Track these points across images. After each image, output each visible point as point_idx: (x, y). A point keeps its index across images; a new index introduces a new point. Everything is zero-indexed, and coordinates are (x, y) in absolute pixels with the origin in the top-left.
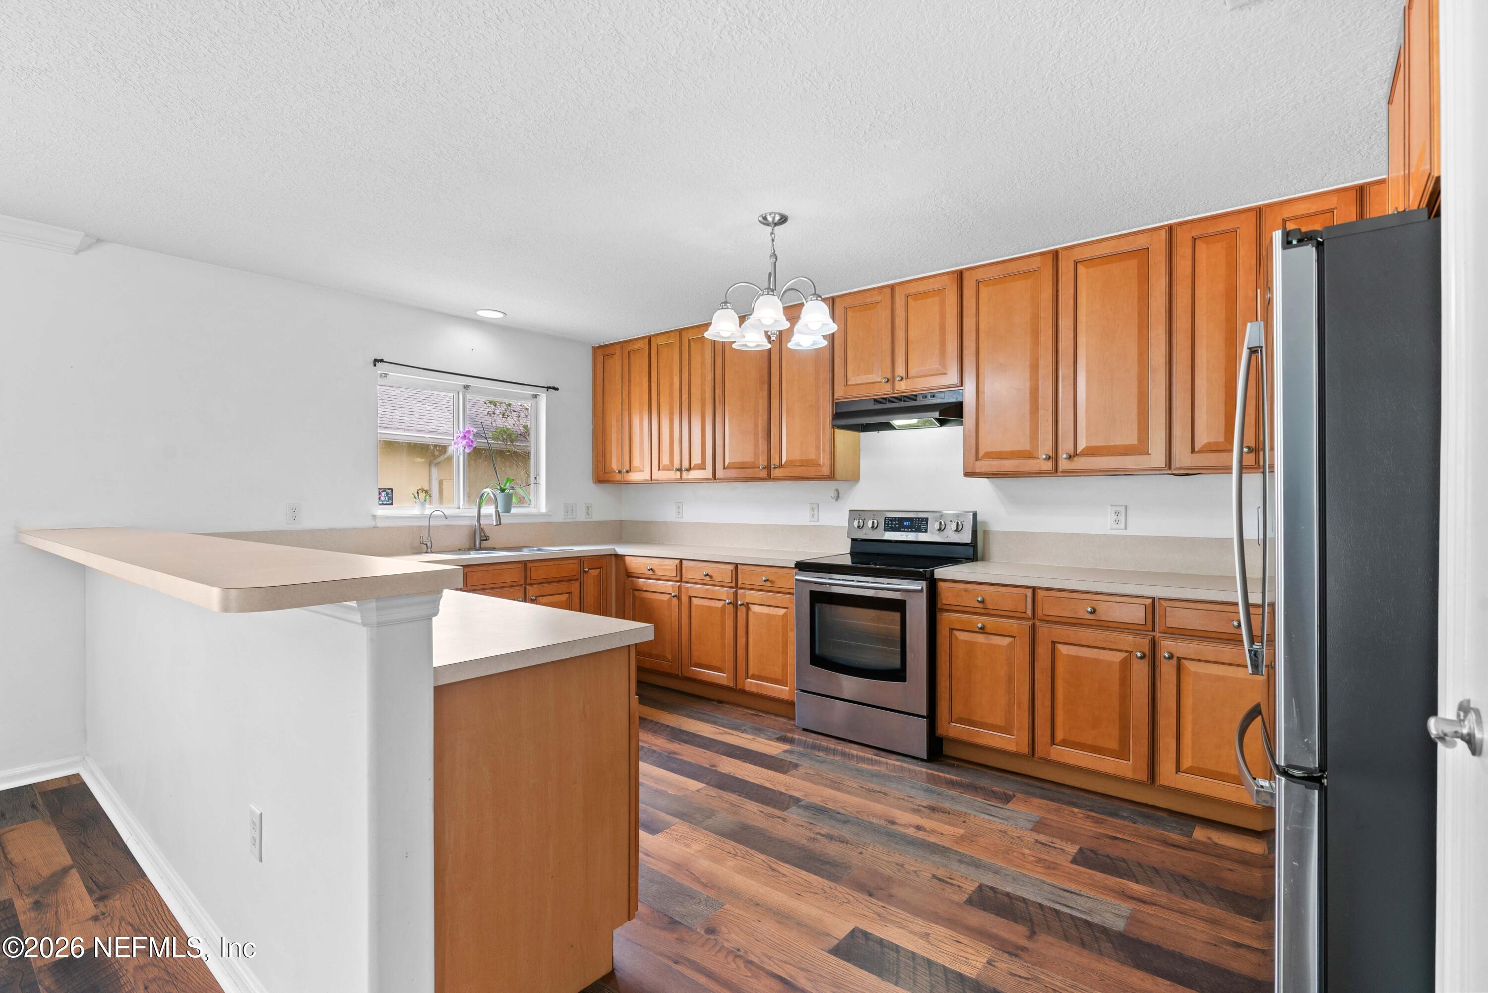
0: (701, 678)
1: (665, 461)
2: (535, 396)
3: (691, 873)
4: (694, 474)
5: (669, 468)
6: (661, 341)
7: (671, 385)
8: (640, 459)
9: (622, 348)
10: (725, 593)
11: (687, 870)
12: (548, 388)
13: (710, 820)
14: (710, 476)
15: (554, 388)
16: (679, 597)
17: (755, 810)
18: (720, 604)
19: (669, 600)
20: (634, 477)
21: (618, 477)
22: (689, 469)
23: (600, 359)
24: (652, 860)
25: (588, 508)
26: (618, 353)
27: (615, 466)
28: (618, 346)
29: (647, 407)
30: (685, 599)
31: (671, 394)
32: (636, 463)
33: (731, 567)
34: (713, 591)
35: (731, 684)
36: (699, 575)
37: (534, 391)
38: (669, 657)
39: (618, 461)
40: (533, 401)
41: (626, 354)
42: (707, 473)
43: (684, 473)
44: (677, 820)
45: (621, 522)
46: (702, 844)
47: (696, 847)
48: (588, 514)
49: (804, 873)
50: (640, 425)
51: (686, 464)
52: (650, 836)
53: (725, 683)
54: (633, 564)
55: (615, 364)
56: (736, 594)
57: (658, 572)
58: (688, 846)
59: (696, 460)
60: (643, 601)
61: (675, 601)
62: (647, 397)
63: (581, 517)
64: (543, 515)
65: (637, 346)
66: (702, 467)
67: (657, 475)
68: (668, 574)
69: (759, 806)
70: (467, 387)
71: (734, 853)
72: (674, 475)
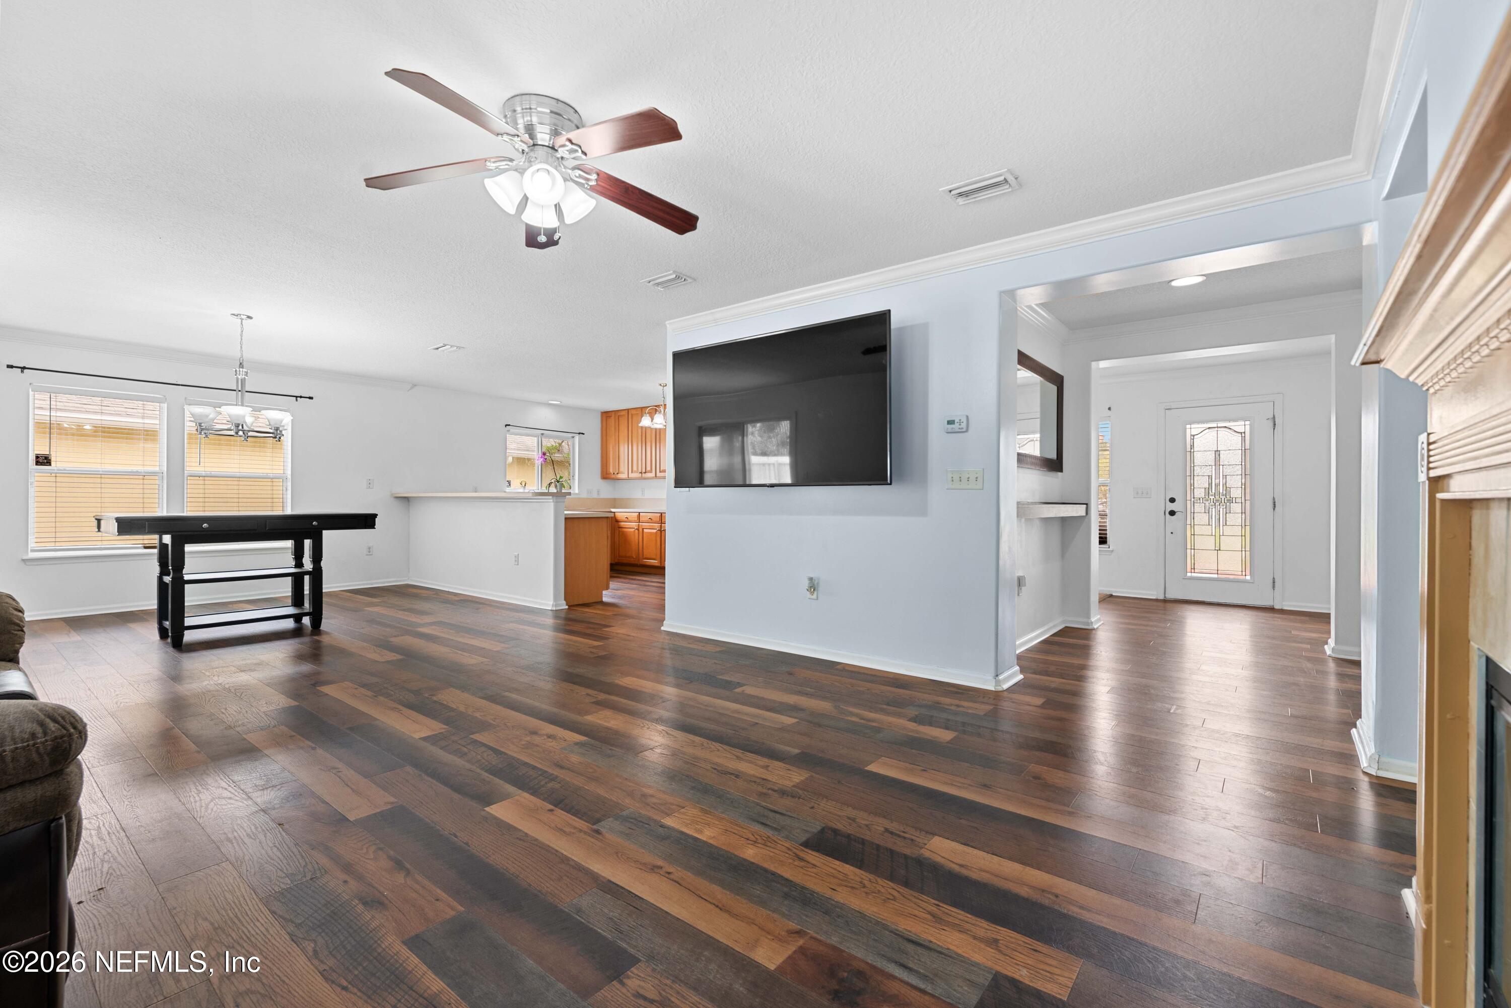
0: (647, 564)
1: (635, 468)
2: (573, 437)
4: (649, 475)
5: (636, 472)
6: (634, 412)
7: (638, 433)
8: (623, 467)
9: (615, 414)
10: (657, 526)
12: (579, 433)
14: (654, 476)
15: (582, 434)
16: (638, 529)
18: (655, 531)
19: (634, 531)
20: (620, 476)
21: (613, 476)
22: (645, 473)
23: (605, 418)
25: (598, 491)
26: (613, 415)
27: (611, 471)
28: (614, 413)
29: (627, 441)
30: (641, 530)
31: (637, 437)
32: (621, 469)
33: (660, 514)
34: (652, 526)
35: (659, 565)
36: (647, 519)
37: (573, 435)
38: (634, 557)
39: (613, 469)
40: (572, 439)
41: (617, 417)
42: (653, 475)
43: (643, 474)
45: (615, 499)
48: (598, 494)
50: (624, 449)
51: (644, 471)
53: (657, 565)
54: (619, 516)
55: (612, 421)
56: (661, 526)
57: (630, 519)
59: (648, 468)
60: (623, 532)
61: (637, 531)
62: (627, 439)
63: (595, 496)
64: (576, 494)
65: (622, 413)
66: (651, 471)
67: (631, 475)
68: (633, 519)
70: (542, 434)
72: (637, 475)
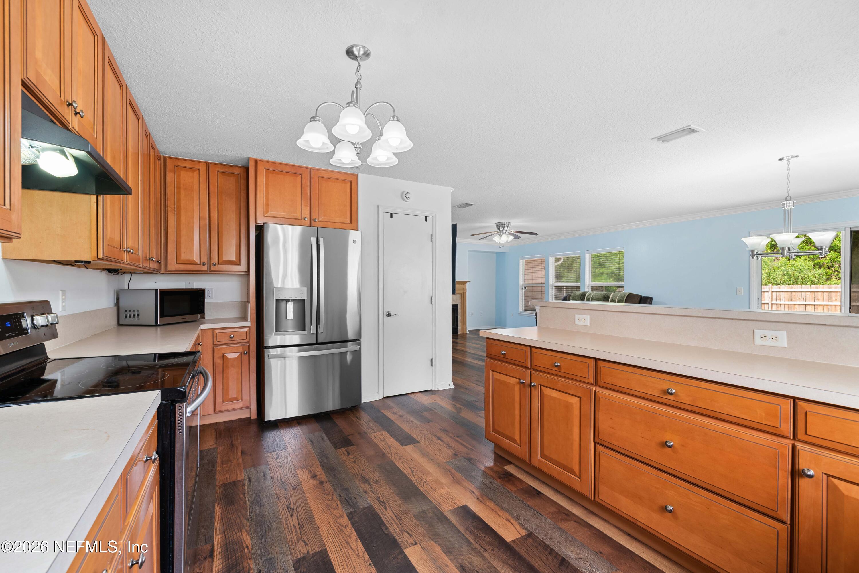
3: (453, 478)
11: (454, 479)
13: (424, 509)
17: (389, 510)
24: (471, 489)
44: (446, 514)
46: (439, 492)
47: (443, 491)
49: (400, 467)
52: (468, 504)
58: (448, 493)
69: (383, 514)
71: (425, 483)
